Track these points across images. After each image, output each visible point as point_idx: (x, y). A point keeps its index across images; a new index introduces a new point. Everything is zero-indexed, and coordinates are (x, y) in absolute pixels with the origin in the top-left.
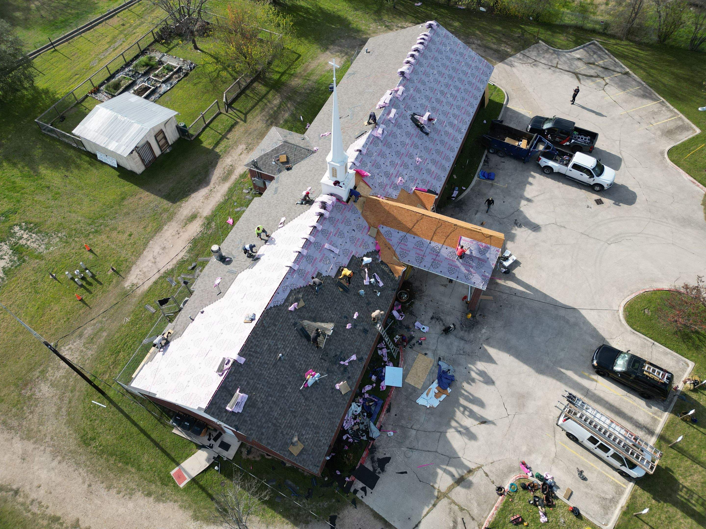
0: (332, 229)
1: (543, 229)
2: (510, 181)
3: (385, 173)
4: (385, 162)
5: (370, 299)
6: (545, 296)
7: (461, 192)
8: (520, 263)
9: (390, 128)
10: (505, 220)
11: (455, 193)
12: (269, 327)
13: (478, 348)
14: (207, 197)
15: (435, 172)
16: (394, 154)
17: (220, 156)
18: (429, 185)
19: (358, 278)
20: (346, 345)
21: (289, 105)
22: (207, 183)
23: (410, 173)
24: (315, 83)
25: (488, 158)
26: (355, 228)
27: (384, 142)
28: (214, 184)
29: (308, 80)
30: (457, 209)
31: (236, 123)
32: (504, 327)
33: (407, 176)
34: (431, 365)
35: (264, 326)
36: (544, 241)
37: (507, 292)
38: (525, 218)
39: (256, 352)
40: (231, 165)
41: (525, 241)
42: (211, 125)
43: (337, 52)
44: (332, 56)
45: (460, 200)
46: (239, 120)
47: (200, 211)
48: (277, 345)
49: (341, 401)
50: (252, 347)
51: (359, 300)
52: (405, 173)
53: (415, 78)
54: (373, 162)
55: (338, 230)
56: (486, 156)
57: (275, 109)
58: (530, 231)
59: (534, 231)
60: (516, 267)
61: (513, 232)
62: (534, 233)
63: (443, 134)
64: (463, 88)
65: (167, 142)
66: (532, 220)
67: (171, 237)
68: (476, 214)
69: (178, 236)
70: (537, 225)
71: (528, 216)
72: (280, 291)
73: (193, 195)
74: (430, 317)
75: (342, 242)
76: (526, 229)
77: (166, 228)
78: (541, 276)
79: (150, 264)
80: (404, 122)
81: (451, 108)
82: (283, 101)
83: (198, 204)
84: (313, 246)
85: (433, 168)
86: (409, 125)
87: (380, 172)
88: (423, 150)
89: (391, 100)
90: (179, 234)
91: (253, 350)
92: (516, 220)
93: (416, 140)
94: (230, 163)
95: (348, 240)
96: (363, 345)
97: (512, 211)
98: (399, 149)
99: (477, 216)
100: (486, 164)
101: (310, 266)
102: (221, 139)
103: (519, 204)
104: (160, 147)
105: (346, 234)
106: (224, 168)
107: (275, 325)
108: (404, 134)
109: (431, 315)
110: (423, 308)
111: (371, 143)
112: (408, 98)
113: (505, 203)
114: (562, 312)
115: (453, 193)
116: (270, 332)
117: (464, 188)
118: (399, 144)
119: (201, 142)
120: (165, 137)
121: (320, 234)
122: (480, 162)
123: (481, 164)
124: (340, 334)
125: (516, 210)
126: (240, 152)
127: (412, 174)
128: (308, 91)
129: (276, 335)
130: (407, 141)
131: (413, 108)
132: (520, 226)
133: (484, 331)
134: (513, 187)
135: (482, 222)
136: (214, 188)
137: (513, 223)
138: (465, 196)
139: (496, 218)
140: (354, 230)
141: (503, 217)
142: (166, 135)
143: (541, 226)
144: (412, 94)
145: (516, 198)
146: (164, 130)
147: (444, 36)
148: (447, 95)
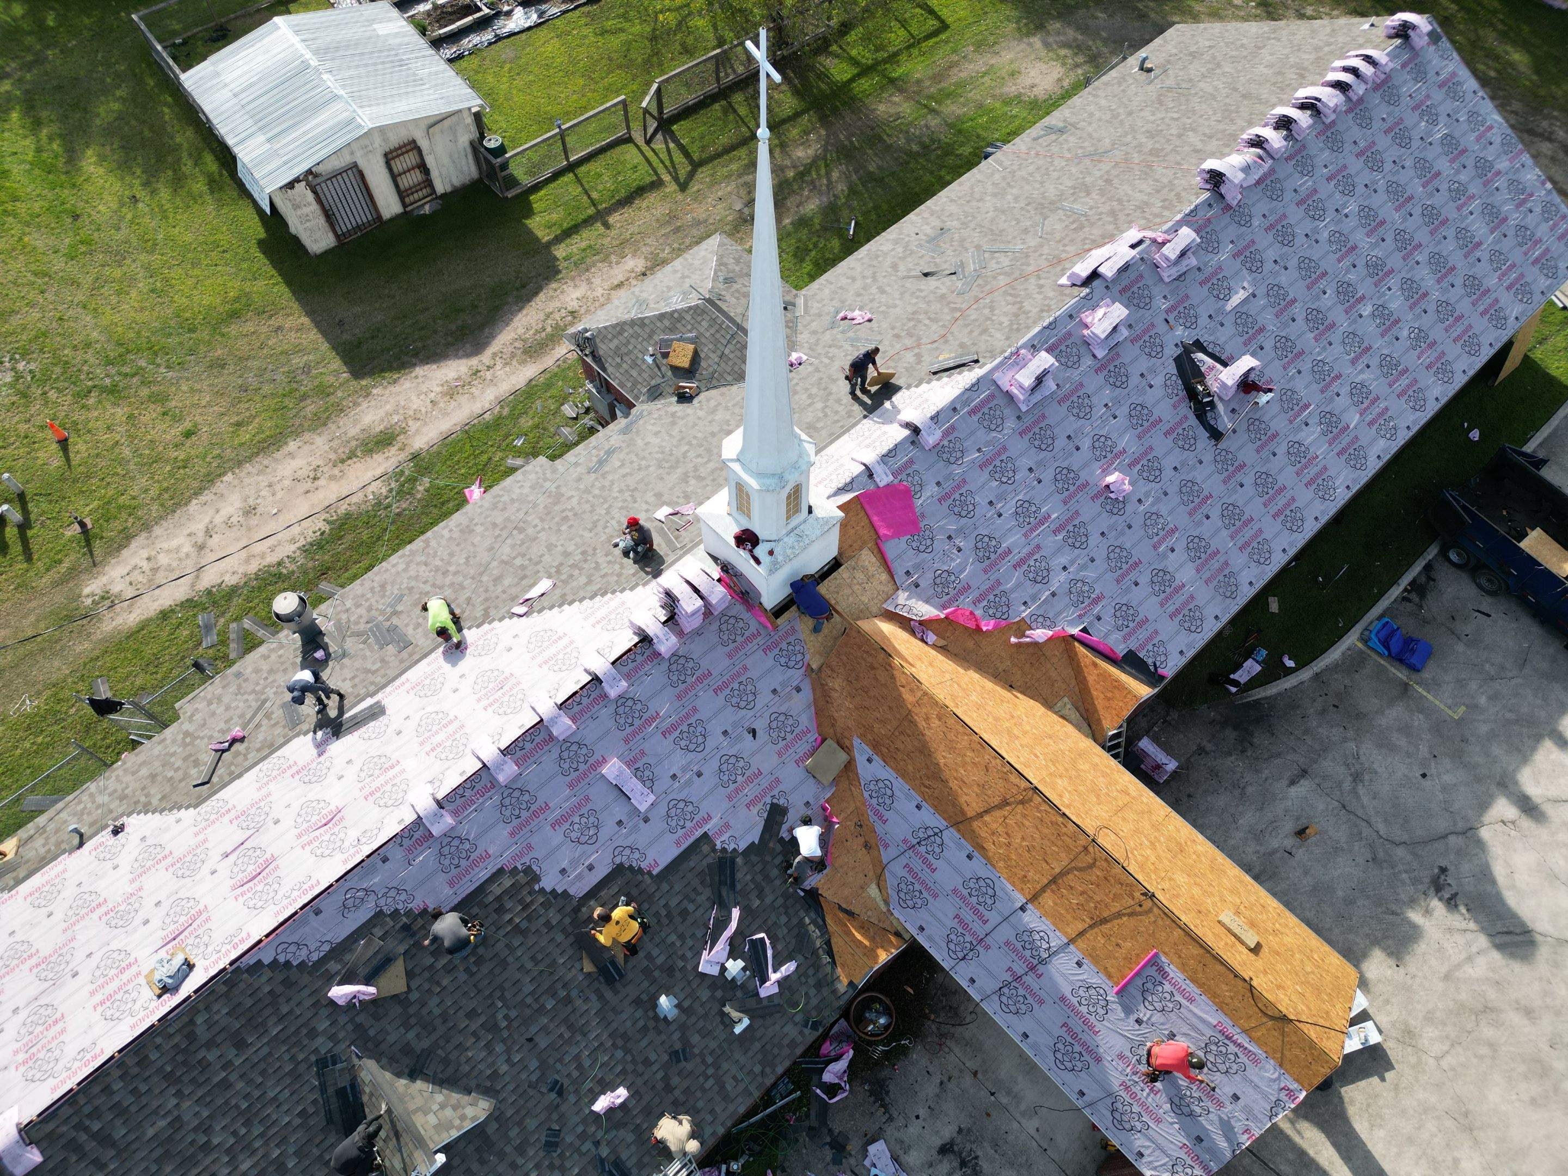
0: (665, 707)
1: (1543, 952)
2: (1483, 700)
3: (979, 538)
4: (1002, 497)
5: (695, 1039)
7: (1273, 671)
8: (1389, 1066)
9: (1075, 375)
10: (1400, 852)
11: (1250, 668)
12: (210, 1044)
14: (451, 392)
15: (1189, 589)
16: (1048, 475)
17: (559, 272)
19: (682, 937)
21: (835, 175)
22: (478, 347)
23: (1083, 567)
24: (951, 126)
25: (1430, 578)
26: (760, 725)
27: (1028, 420)
28: (495, 355)
29: (933, 111)
30: (1230, 734)
31: (657, 184)
33: (1063, 576)
35: (191, 1037)
36: (1529, 1013)
38: (1486, 875)
39: (104, 1139)
40: (572, 313)
41: (1447, 977)
42: (582, 170)
43: (1065, 45)
44: (1043, 53)
45: (1257, 702)
46: (666, 178)
47: (413, 426)
48: (208, 1131)
50: (96, 1114)
51: (644, 1030)
52: (1063, 560)
53: (1261, 207)
54: (948, 486)
55: (687, 716)
56: (1428, 567)
57: (791, 174)
58: (1482, 941)
59: (1499, 947)
60: (1364, 1074)
61: (1415, 916)
62: (1496, 955)
63: (1281, 450)
64: (1435, 295)
65: (428, 183)
66: (1511, 899)
67: (287, 483)
68: (1292, 783)
69: (309, 485)
70: (1522, 924)
71: (1499, 871)
72: (330, 906)
73: (419, 371)
74: (938, 1142)
75: (684, 769)
76: (1472, 925)
77: (292, 446)
78: (1456, 1161)
79: (187, 548)
80: (1143, 364)
81: (1354, 362)
82: (825, 159)
83: (416, 403)
84: (555, 753)
85: (1186, 574)
86: (1158, 381)
87: (960, 531)
88: (1173, 489)
89: (1125, 268)
90: (315, 479)
91: (96, 1126)
92: (1443, 870)
93: (1160, 443)
94: (573, 305)
95: (710, 768)
97: (1442, 825)
98: (1076, 461)
99: (1294, 791)
100: (1414, 596)
101: (503, 832)
102: (588, 222)
103: (1484, 805)
104: (402, 194)
105: (715, 738)
106: (548, 316)
107: (240, 1045)
108: (1122, 411)
109: (948, 1132)
110: (930, 1089)
111: (973, 412)
112: (1201, 277)
113: (1427, 783)
115: (1238, 666)
116: (205, 1065)
117: (1290, 664)
118: (1086, 444)
119: (529, 212)
120: (423, 167)
121: (605, 713)
122: (1394, 582)
123: (1395, 592)
124: (501, 1155)
125: (1461, 825)
126: (621, 278)
127: (1090, 574)
128: (915, 148)
129: (225, 1085)
131: (1203, 320)
132: (1451, 903)
134: (1484, 729)
135: (1304, 822)
136: (489, 368)
137: (1426, 876)
138: (1279, 694)
139: (1366, 832)
140: (753, 732)
141: (1397, 839)
142: (430, 161)
143: (1539, 938)
144: (1220, 268)
145: (1478, 780)
146: (423, 144)
147: (1443, 83)
148: (1361, 307)
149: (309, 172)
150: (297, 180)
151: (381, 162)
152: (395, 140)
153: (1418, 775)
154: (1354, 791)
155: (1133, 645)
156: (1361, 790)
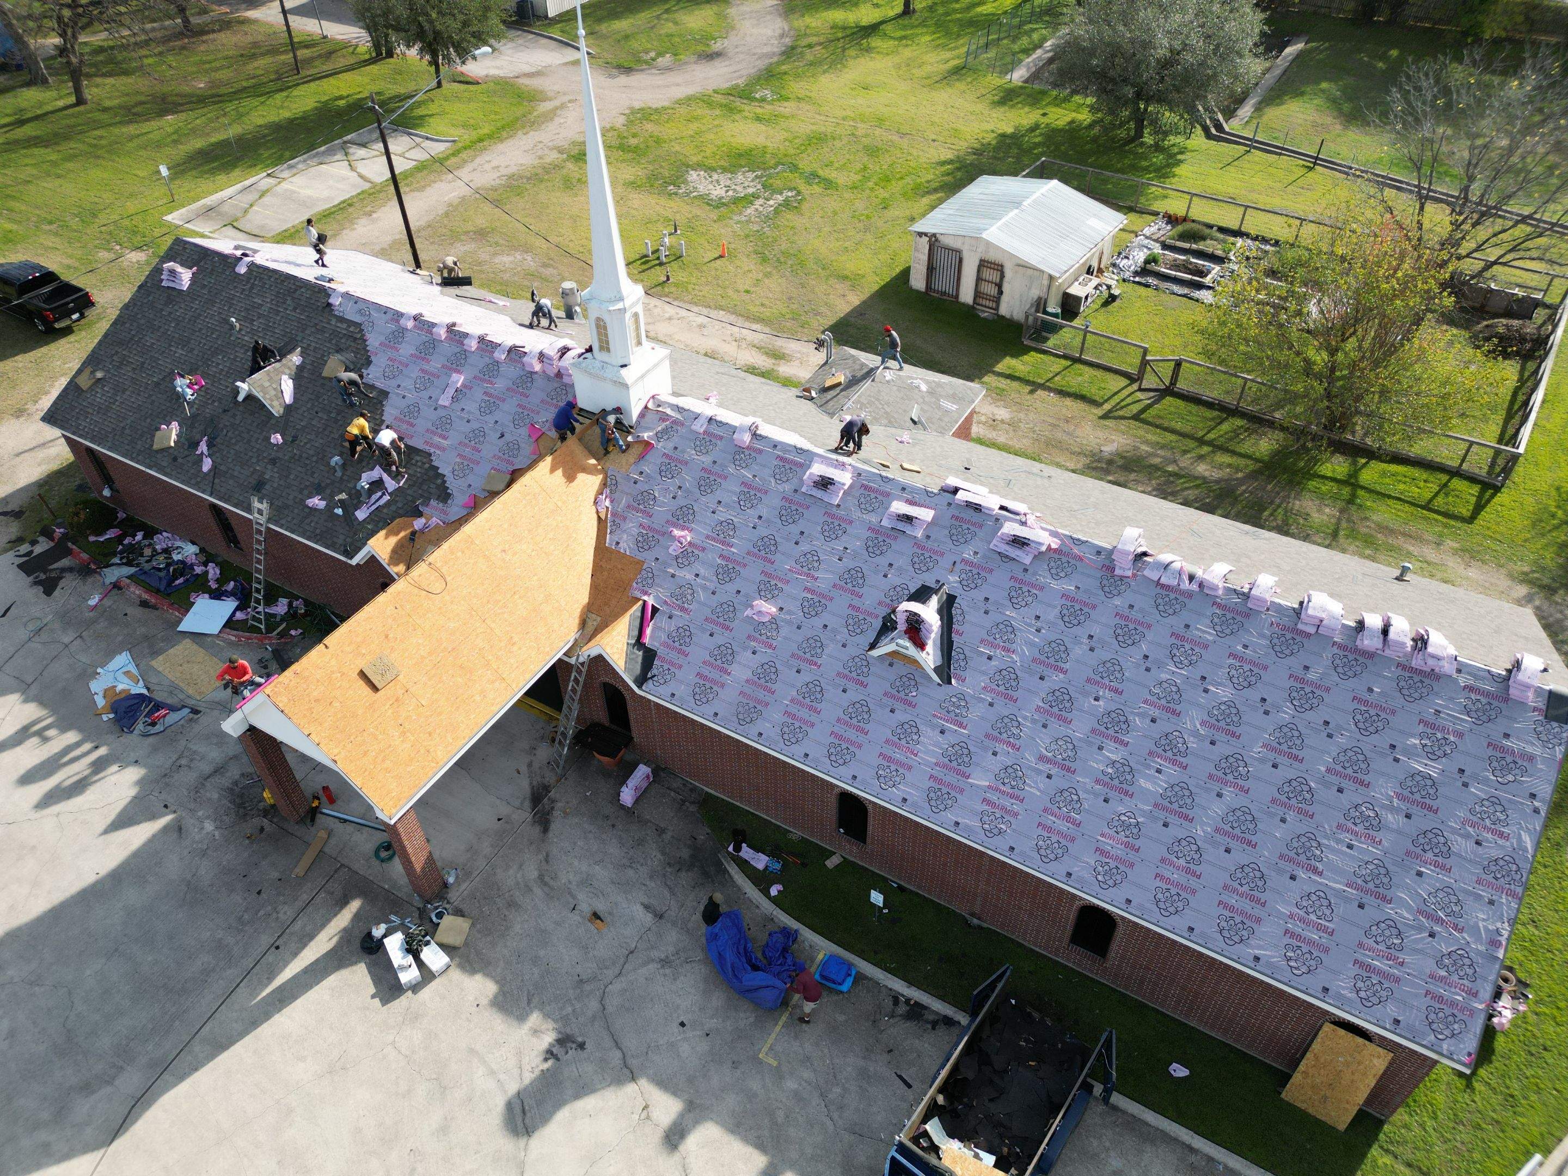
0: (500, 384)
1: (505, 1144)
2: (791, 1084)
3: (690, 507)
4: (728, 506)
5: (328, 491)
6: (221, 1045)
8: (385, 1002)
9: (856, 514)
10: (594, 1005)
12: (293, 298)
13: (170, 801)
15: (728, 679)
16: (763, 531)
18: (673, 655)
20: (237, 448)
23: (704, 588)
25: (934, 1024)
26: (508, 437)
27: (797, 497)
31: (1095, 404)
32: (189, 884)
33: (690, 577)
34: (190, 692)
36: (443, 1129)
37: (298, 925)
38: (583, 1089)
41: (472, 1051)
42: (1081, 366)
45: (726, 871)
46: (1106, 407)
49: (139, 447)
52: (702, 572)
53: (1143, 602)
54: (716, 468)
55: (499, 398)
56: (948, 1022)
57: (1172, 469)
58: (513, 1088)
59: (509, 1106)
60: (377, 981)
61: (533, 1019)
62: (501, 1100)
63: (900, 716)
64: (1199, 832)
65: (997, 300)
66: (563, 1115)
68: (647, 907)
70: (536, 1126)
71: (589, 1103)
72: (360, 305)
75: (469, 412)
76: (528, 1077)
78: (302, 1059)
80: (902, 562)
81: (1042, 758)
84: (458, 350)
85: (741, 671)
86: (894, 578)
87: (688, 492)
88: (806, 632)
89: (977, 508)
90: (736, 341)
92: (582, 1046)
93: (841, 603)
95: (474, 425)
96: (231, 482)
97: (631, 1043)
98: (786, 546)
99: (638, 911)
100: (902, 1009)
101: (412, 351)
102: (1028, 383)
103: (664, 1084)
104: (978, 294)
105: (490, 419)
108: (848, 563)
111: (782, 459)
112: (1020, 575)
113: (675, 1028)
114: (130, 1081)
117: (774, 891)
118: (804, 547)
119: (1017, 355)
120: (999, 287)
121: (485, 360)
122: (911, 983)
123: (898, 985)
124: (261, 432)
125: (633, 1062)
127: (702, 595)
130: (825, 578)
131: (979, 595)
132: (550, 1054)
134: (755, 1085)
135: (608, 919)
137: (573, 1030)
138: (739, 889)
139: (610, 973)
140: (502, 436)
141: (607, 1001)
142: (1006, 287)
143: (522, 1142)
144: (1042, 589)
145: (691, 1080)
146: (1008, 273)
147: (1503, 749)
148: (1112, 745)
149: (934, 235)
150: (926, 234)
151: (977, 263)
152: (992, 256)
153: (682, 1019)
154: (650, 960)
155: (661, 651)
156: (652, 966)
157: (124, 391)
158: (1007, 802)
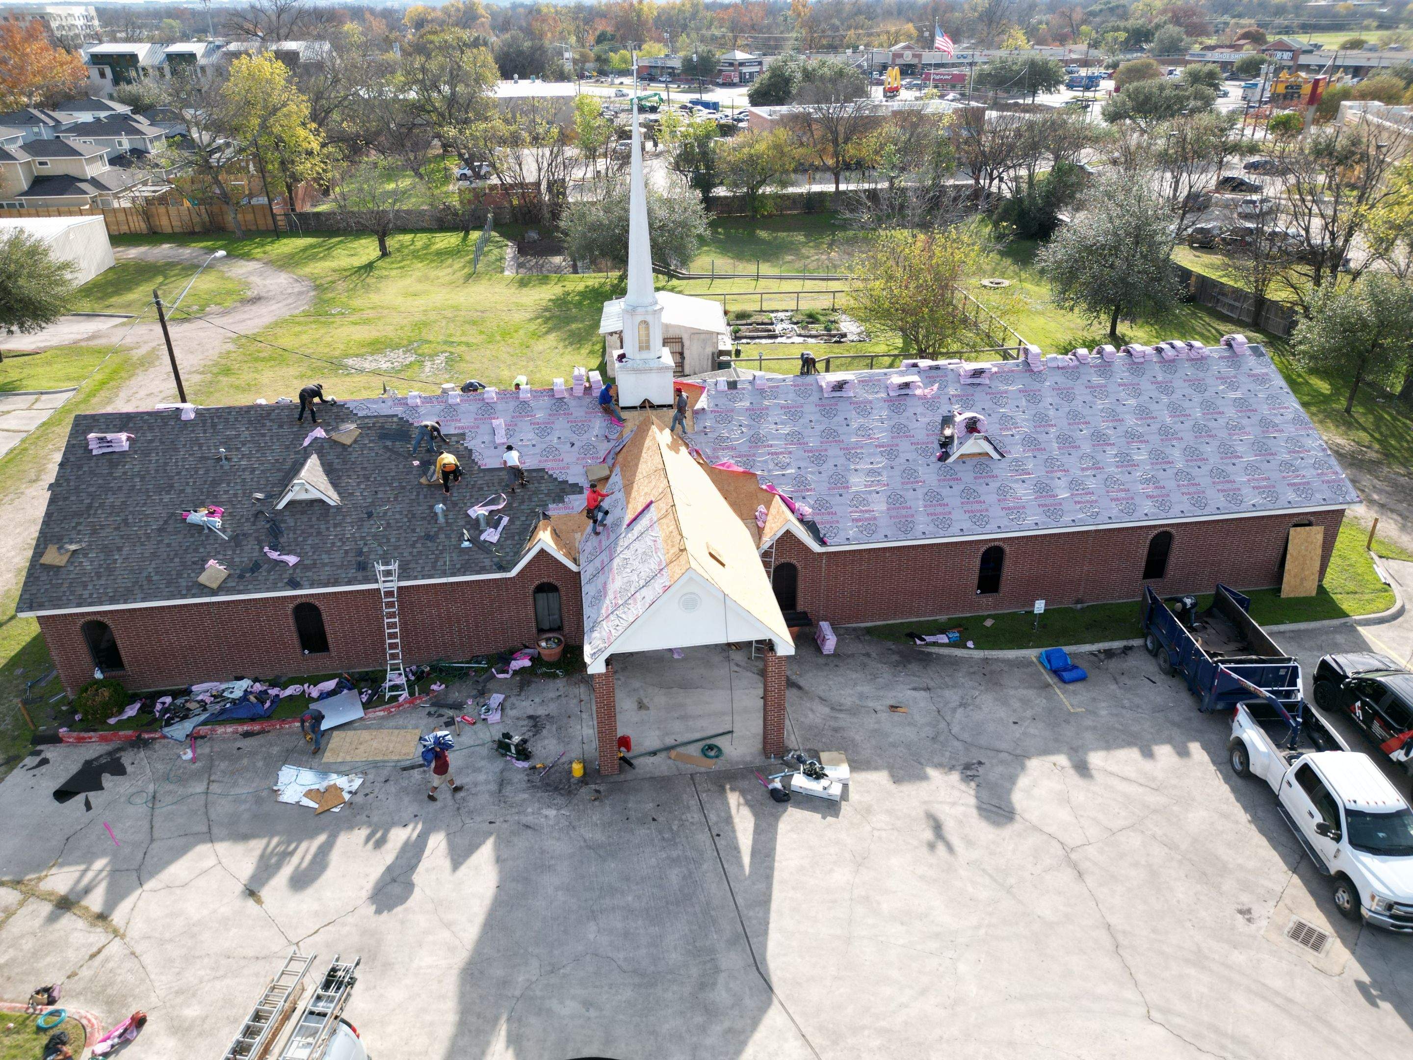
0: (540, 415)
1: (1015, 827)
2: (1103, 712)
3: (757, 433)
4: (784, 424)
5: (442, 536)
6: (763, 899)
8: (836, 815)
10: (957, 743)
11: (939, 639)
12: (271, 420)
13: (491, 818)
16: (820, 428)
18: (827, 518)
19: (471, 496)
20: (309, 542)
23: (811, 473)
25: (1124, 654)
26: (577, 444)
27: (825, 402)
30: (896, 658)
32: (589, 847)
33: (795, 471)
35: (269, 414)
37: (713, 818)
38: (1010, 778)
39: (214, 426)
48: (244, 445)
49: (184, 584)
52: (801, 464)
53: (1057, 378)
54: (756, 407)
55: (548, 423)
56: (1127, 648)
58: (973, 803)
59: (982, 810)
60: (812, 808)
61: (933, 772)
62: (974, 812)
63: (994, 485)
68: (914, 689)
70: (1013, 808)
71: (1023, 781)
76: (972, 793)
78: (831, 871)
80: (919, 410)
81: (1084, 469)
84: (480, 406)
86: (924, 420)
87: (749, 426)
88: (899, 468)
91: (216, 420)
92: (981, 763)
93: (905, 446)
96: (327, 569)
97: (1004, 746)
98: (842, 429)
100: (1102, 656)
103: (1045, 752)
105: (552, 438)
107: (281, 427)
108: (889, 423)
110: (552, 695)
111: (795, 385)
113: (1013, 726)
115: (933, 635)
116: (264, 425)
117: (971, 646)
118: (855, 426)
121: (512, 404)
122: (1092, 642)
123: (1087, 647)
124: (327, 522)
125: (1017, 752)
127: (813, 478)
129: (264, 435)
132: (967, 779)
133: (552, 813)
134: (1088, 723)
135: (902, 705)
137: (964, 760)
138: (950, 656)
139: (942, 726)
140: (573, 445)
141: (961, 738)
142: (687, 354)
143: (1017, 817)
144: (1006, 392)
145: (1056, 740)
146: (687, 343)
147: (1254, 375)
148: (1108, 448)
152: (672, 333)
153: (1011, 721)
154: (954, 710)
155: (817, 519)
156: (960, 710)
157: (119, 549)
158: (1088, 498)
